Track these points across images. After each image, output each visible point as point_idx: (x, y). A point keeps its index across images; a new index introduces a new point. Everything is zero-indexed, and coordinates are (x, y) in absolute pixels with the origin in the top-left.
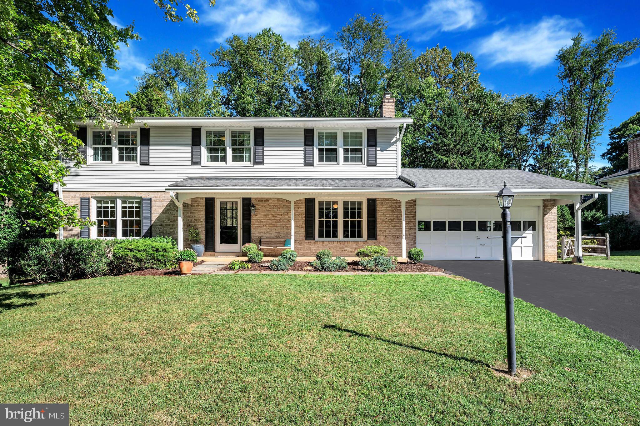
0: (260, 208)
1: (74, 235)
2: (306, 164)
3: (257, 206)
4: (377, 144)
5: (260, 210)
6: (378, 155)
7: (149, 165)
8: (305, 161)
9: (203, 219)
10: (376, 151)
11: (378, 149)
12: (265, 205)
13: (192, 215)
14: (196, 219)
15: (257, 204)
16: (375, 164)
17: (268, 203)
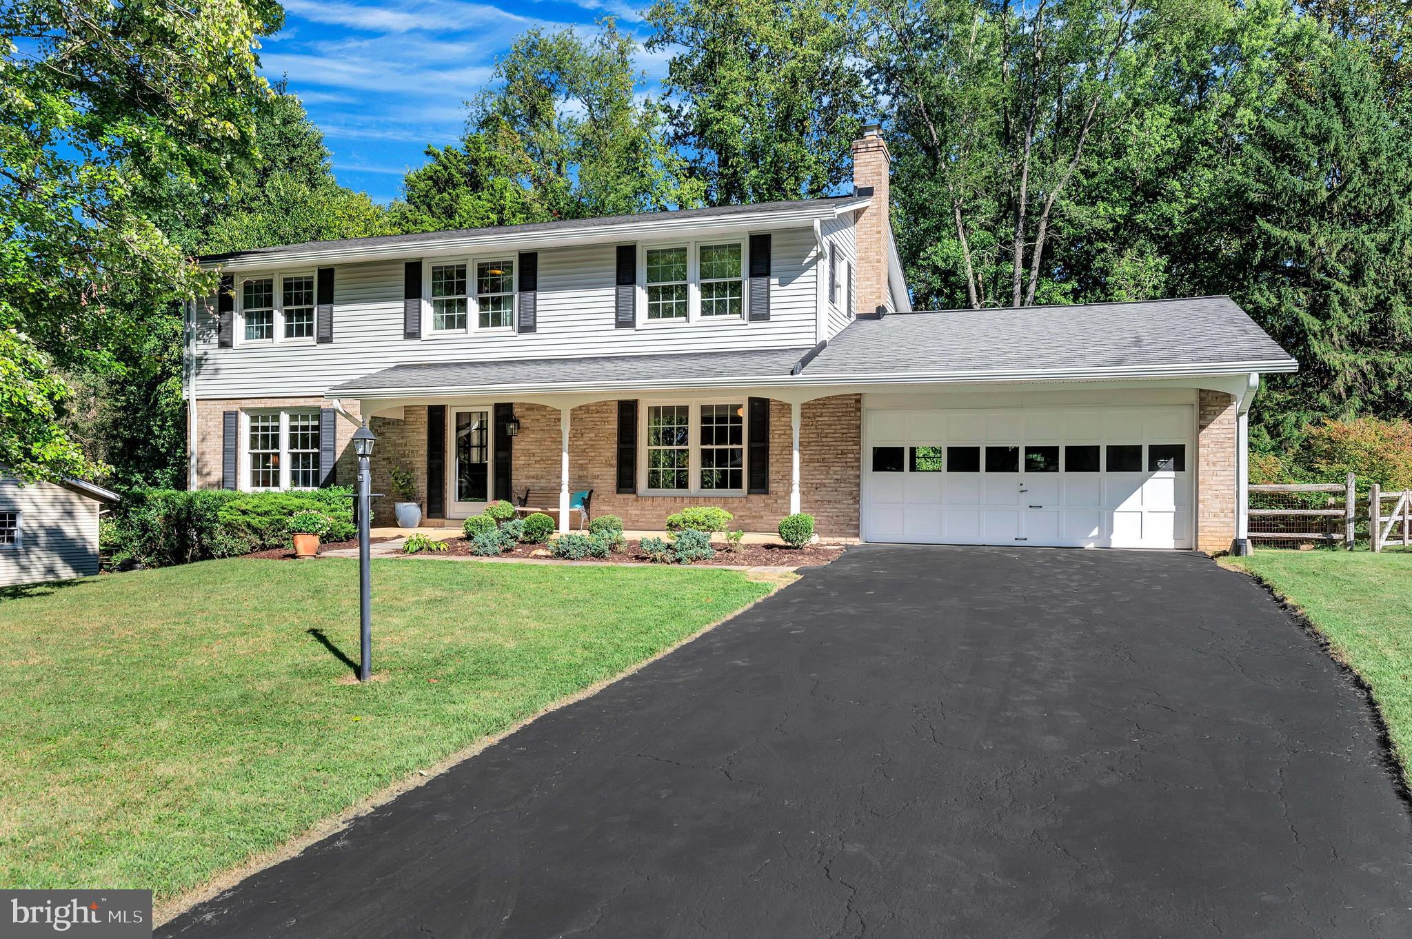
0: (528, 425)
1: (211, 485)
2: (620, 324)
3: (522, 421)
4: (773, 268)
5: (528, 428)
6: (772, 294)
7: (331, 342)
8: (617, 319)
9: (424, 451)
10: (769, 285)
11: (774, 281)
12: (539, 417)
13: (403, 441)
14: (412, 449)
15: (523, 417)
16: (765, 317)
17: (544, 413)
